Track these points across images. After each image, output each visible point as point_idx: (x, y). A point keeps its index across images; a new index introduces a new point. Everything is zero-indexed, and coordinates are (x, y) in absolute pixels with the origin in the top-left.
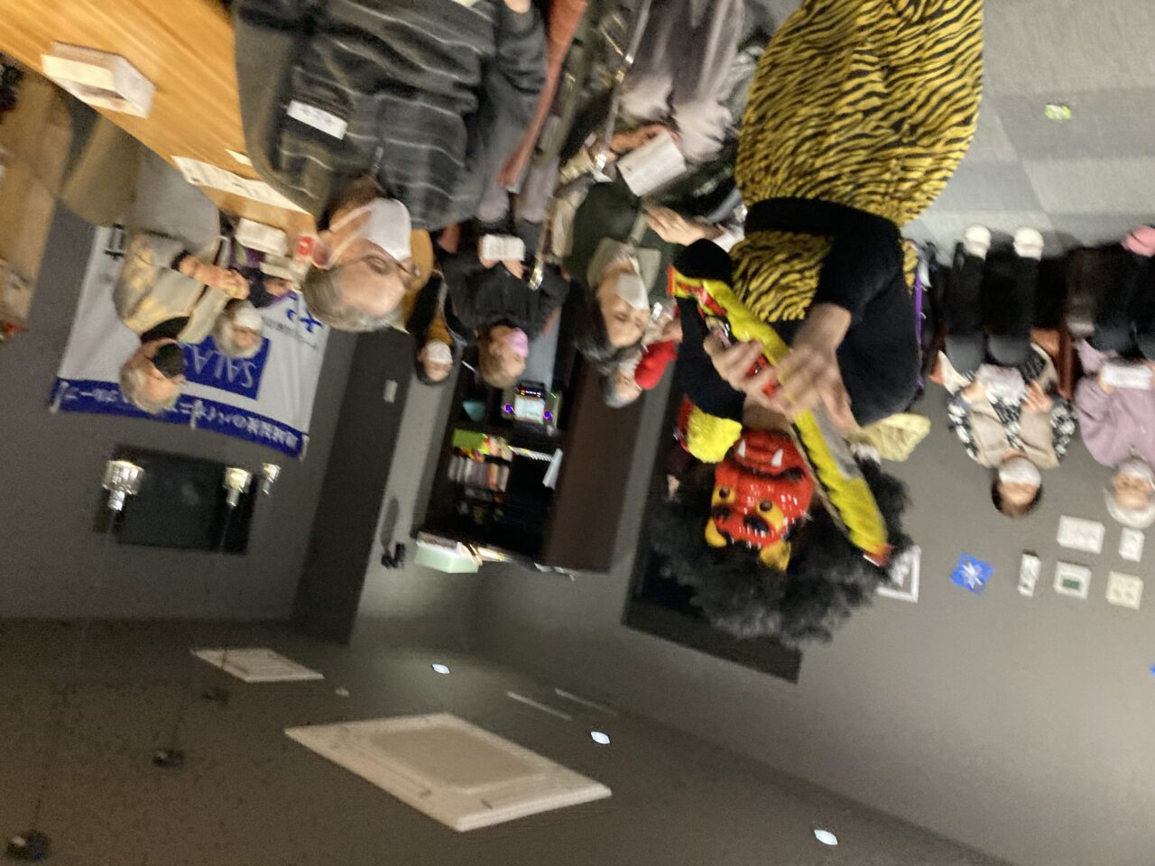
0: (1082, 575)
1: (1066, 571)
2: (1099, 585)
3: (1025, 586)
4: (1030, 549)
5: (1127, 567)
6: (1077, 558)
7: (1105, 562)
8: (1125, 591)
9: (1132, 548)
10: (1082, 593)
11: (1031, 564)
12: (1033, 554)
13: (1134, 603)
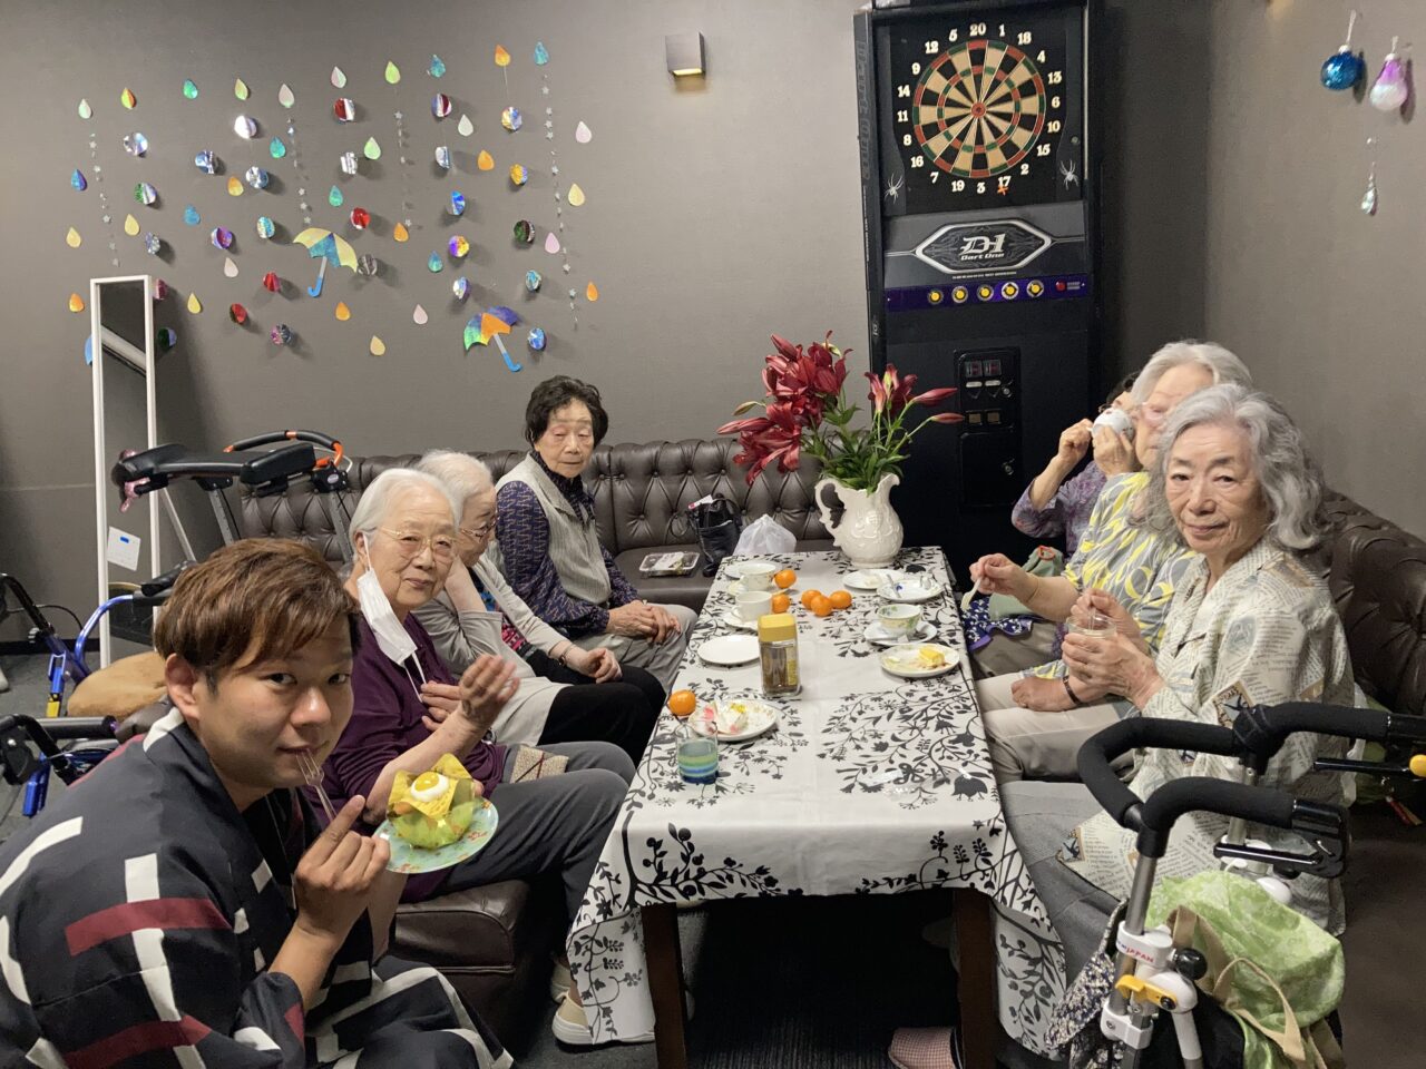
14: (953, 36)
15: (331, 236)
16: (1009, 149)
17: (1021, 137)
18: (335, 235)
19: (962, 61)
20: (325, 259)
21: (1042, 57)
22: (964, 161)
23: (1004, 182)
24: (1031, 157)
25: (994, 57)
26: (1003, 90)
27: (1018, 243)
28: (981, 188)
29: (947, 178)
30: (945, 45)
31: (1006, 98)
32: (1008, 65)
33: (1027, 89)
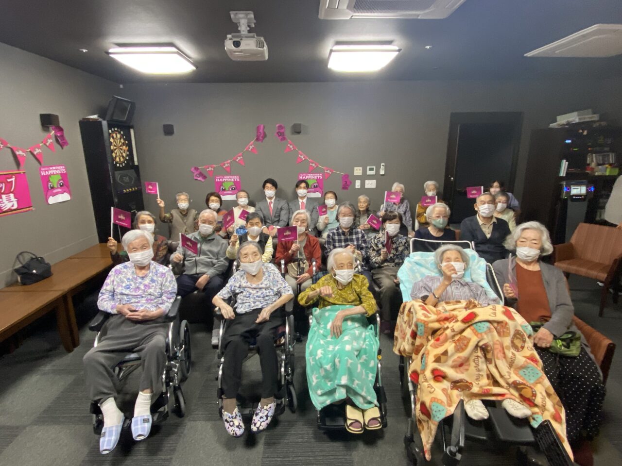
0: (369, 173)
1: (373, 173)
2: (364, 171)
3: (383, 165)
4: (383, 177)
5: (358, 178)
6: (371, 177)
7: (364, 177)
8: (358, 171)
9: (358, 184)
10: (368, 167)
11: (382, 172)
12: (382, 175)
13: (355, 168)
14: (113, 130)
16: (123, 157)
17: (124, 155)
19: (114, 135)
21: (124, 137)
22: (118, 159)
23: (124, 164)
24: (126, 160)
25: (119, 136)
26: (121, 144)
27: (130, 178)
28: (121, 166)
29: (117, 163)
30: (112, 131)
31: (121, 146)
32: (120, 139)
33: (124, 144)
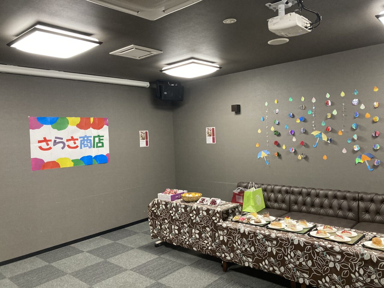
15: (321, 133)
18: (322, 133)
20: (319, 138)
